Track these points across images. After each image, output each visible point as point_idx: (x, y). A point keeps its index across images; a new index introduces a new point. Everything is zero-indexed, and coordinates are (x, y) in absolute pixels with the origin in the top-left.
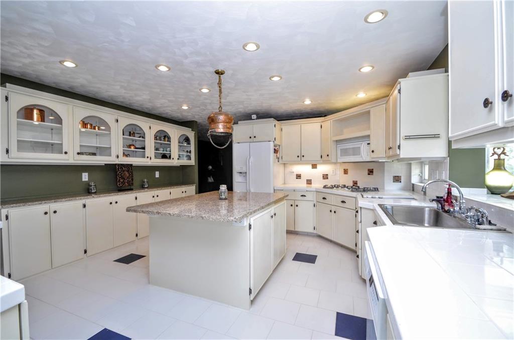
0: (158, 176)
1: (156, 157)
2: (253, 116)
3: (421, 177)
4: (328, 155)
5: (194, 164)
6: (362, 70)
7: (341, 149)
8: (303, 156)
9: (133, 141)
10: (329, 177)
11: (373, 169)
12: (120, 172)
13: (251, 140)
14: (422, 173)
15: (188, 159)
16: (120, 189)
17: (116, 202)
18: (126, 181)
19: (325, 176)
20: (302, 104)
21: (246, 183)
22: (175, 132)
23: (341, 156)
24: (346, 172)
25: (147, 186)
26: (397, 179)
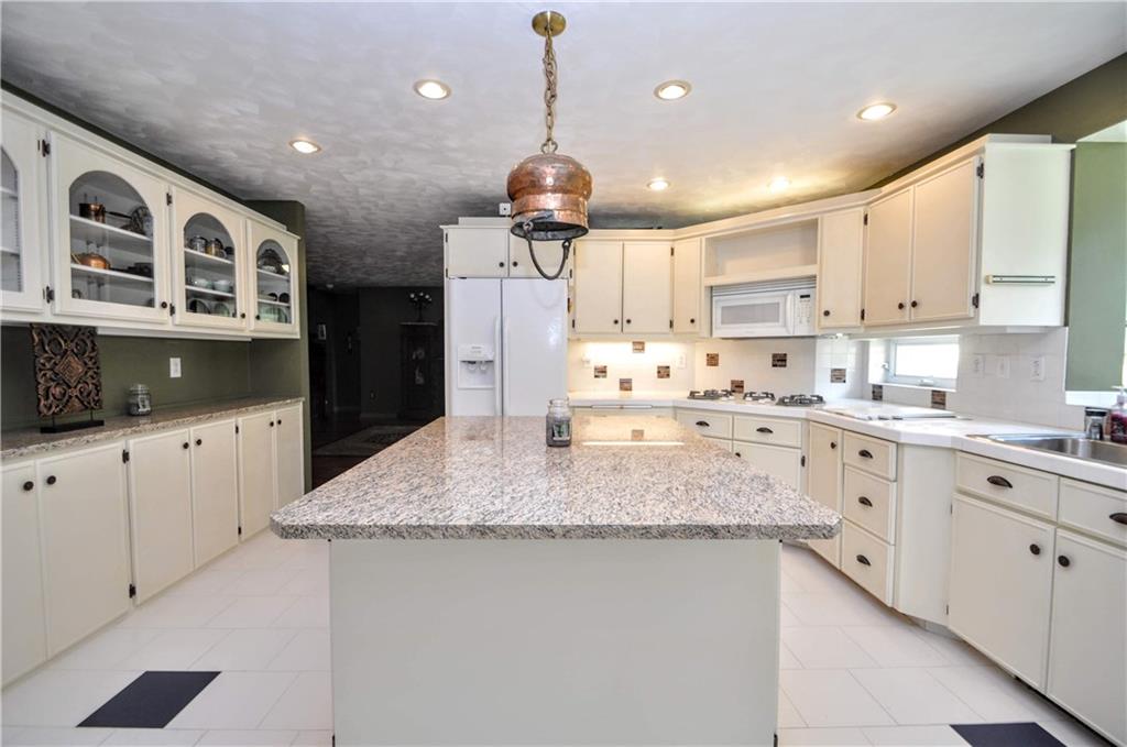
0: (179, 375)
1: (193, 307)
2: (502, 206)
3: (887, 370)
4: (692, 321)
5: (298, 337)
6: (864, 115)
7: (723, 308)
8: (629, 321)
9: (88, 243)
10: (672, 371)
11: (785, 355)
12: (49, 360)
13: (503, 272)
14: (888, 362)
15: (279, 320)
16: (50, 423)
17: (51, 480)
18: (76, 393)
19: (662, 371)
20: (645, 188)
21: (493, 389)
22: (246, 230)
23: (723, 323)
24: (713, 360)
25: (148, 409)
26: (838, 376)
